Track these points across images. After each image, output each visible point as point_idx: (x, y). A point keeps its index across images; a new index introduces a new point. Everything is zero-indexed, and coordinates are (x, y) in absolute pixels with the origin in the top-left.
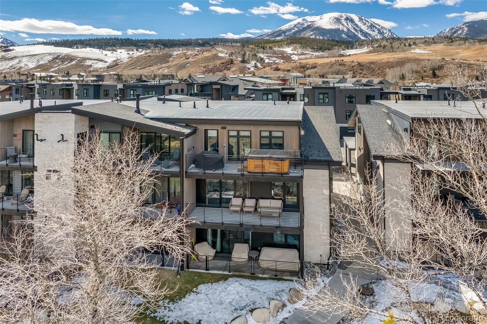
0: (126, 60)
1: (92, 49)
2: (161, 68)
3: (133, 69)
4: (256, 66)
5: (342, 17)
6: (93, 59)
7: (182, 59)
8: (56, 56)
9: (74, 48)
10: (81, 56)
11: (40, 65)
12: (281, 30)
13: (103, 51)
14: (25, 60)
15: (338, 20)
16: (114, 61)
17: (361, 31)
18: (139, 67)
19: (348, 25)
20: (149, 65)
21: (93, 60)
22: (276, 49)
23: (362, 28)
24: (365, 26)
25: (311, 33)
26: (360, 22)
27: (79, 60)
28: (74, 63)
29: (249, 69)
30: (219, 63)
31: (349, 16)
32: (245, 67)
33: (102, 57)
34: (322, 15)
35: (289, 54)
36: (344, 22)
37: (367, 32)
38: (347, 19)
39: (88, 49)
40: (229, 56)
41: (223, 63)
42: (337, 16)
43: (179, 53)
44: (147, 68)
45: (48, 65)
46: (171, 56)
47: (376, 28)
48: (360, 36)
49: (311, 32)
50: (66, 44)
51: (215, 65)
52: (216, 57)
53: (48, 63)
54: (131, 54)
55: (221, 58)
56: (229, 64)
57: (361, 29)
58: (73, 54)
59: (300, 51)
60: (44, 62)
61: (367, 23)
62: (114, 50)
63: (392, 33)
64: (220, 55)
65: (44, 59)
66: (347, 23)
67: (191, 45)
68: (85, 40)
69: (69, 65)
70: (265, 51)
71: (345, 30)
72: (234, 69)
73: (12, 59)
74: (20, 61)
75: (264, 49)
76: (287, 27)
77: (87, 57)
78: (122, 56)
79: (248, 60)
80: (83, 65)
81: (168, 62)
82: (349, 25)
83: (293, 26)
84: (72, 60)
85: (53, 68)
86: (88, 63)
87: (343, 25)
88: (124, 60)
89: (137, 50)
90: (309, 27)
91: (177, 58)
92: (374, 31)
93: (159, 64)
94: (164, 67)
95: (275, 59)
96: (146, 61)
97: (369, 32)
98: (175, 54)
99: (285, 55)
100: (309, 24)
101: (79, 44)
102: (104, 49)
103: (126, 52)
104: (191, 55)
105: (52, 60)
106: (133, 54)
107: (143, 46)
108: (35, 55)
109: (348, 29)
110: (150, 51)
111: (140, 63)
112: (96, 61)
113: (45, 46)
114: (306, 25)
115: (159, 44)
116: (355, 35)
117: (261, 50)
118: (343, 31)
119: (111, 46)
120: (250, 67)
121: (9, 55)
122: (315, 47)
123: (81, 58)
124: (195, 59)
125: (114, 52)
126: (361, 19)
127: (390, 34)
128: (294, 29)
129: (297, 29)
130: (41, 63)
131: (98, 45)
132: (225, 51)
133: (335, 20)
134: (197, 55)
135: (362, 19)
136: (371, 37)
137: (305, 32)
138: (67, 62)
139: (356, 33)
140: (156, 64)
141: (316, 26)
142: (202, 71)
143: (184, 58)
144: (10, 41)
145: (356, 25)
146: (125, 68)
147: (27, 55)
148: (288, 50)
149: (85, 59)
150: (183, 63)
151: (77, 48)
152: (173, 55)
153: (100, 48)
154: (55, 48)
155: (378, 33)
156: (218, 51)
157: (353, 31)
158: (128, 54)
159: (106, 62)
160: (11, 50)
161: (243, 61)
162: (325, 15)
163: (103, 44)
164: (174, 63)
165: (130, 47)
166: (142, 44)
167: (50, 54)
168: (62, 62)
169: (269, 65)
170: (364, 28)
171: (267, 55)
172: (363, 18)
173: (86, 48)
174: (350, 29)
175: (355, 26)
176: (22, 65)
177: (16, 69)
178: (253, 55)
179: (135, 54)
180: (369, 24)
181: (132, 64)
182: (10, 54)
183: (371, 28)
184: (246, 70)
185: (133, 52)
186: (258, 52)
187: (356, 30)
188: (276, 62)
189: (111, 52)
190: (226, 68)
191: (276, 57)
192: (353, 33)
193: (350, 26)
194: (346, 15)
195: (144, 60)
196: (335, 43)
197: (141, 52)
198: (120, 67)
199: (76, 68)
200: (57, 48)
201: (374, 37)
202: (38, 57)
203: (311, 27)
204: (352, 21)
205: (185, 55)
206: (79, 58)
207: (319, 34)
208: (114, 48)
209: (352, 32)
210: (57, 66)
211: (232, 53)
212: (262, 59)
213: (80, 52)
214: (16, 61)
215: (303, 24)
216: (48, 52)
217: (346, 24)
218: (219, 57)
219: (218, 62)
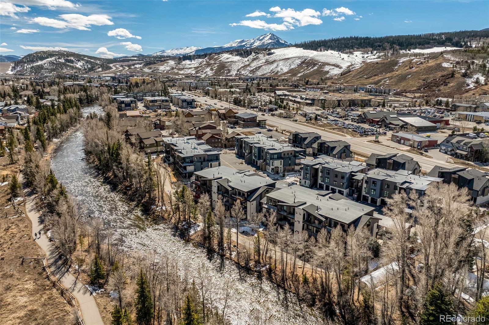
0: (358, 66)
1: (333, 52)
2: (384, 79)
3: (361, 77)
4: (477, 82)
6: (331, 64)
7: (406, 68)
8: (303, 60)
9: (318, 51)
10: (322, 61)
11: (291, 70)
13: (342, 54)
14: (281, 63)
16: (349, 67)
18: (367, 75)
20: (375, 74)
27: (320, 65)
28: (316, 68)
29: (468, 85)
30: (440, 75)
32: (465, 82)
33: (338, 61)
39: (330, 52)
40: (453, 67)
41: (444, 76)
43: (405, 60)
44: (372, 78)
45: (296, 70)
46: (396, 63)
50: (313, 46)
51: (435, 78)
52: (438, 67)
53: (297, 67)
54: (365, 57)
55: (444, 69)
56: (449, 78)
58: (317, 58)
60: (294, 66)
62: (351, 53)
64: (445, 65)
65: (295, 63)
67: (429, 43)
68: (328, 41)
69: (312, 70)
72: (451, 85)
73: (273, 62)
74: (278, 65)
77: (326, 62)
78: (357, 60)
79: (472, 73)
80: (322, 71)
81: (393, 71)
84: (315, 65)
85: (300, 73)
86: (327, 68)
89: (372, 53)
91: (402, 67)
93: (384, 74)
94: (386, 78)
96: (373, 70)
98: (401, 61)
101: (323, 46)
102: (342, 52)
103: (362, 55)
104: (417, 62)
105: (300, 64)
106: (367, 57)
107: (379, 46)
108: (288, 59)
111: (368, 71)
112: (333, 67)
113: (297, 49)
119: (349, 48)
120: (470, 82)
123: (322, 63)
124: (418, 69)
125: (350, 56)
130: (292, 67)
131: (338, 47)
132: (452, 59)
134: (422, 63)
138: (311, 67)
140: (381, 73)
142: (420, 85)
143: (408, 67)
146: (354, 76)
147: (283, 58)
149: (325, 64)
150: (405, 74)
151: (321, 51)
152: (399, 63)
153: (339, 51)
154: (304, 50)
158: (363, 57)
159: (341, 68)
160: (272, 54)
161: (465, 75)
163: (343, 46)
164: (397, 73)
165: (366, 49)
166: (379, 43)
167: (299, 58)
168: (307, 66)
173: (328, 51)
176: (279, 69)
177: (275, 72)
179: (369, 58)
181: (360, 72)
182: (271, 58)
184: (464, 87)
185: (367, 55)
189: (348, 55)
190: (445, 82)
195: (371, 68)
197: (374, 55)
198: (350, 75)
199: (317, 74)
200: (306, 51)
202: (290, 61)
205: (411, 63)
206: (320, 62)
208: (351, 50)
210: (303, 71)
211: (458, 63)
213: (322, 55)
214: (275, 65)
216: (298, 55)
218: (442, 67)
219: (439, 74)
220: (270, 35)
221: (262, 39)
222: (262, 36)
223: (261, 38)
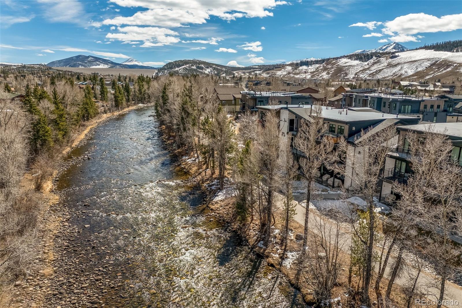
8: (434, 62)
9: (453, 52)
10: (459, 61)
11: (417, 72)
14: (406, 66)
27: (456, 66)
28: (449, 69)
45: (424, 73)
50: (447, 47)
53: (425, 70)
58: (451, 59)
60: (422, 69)
65: (423, 65)
69: (445, 71)
73: (396, 65)
74: (402, 68)
80: (458, 72)
84: (448, 66)
85: (428, 75)
105: (430, 67)
108: (415, 61)
113: (426, 51)
121: (394, 62)
123: (458, 64)
130: (419, 69)
138: (443, 69)
144: (401, 45)
147: (409, 61)
149: (461, 65)
151: (457, 51)
154: (435, 52)
160: (396, 57)
167: (428, 60)
168: (438, 68)
176: (403, 72)
177: (398, 76)
182: (395, 61)
199: (450, 75)
200: (437, 52)
202: (417, 64)
206: (455, 63)
210: (432, 74)
213: (459, 56)
214: (399, 68)
216: (428, 57)
220: (395, 45)
221: (385, 49)
223: (384, 47)
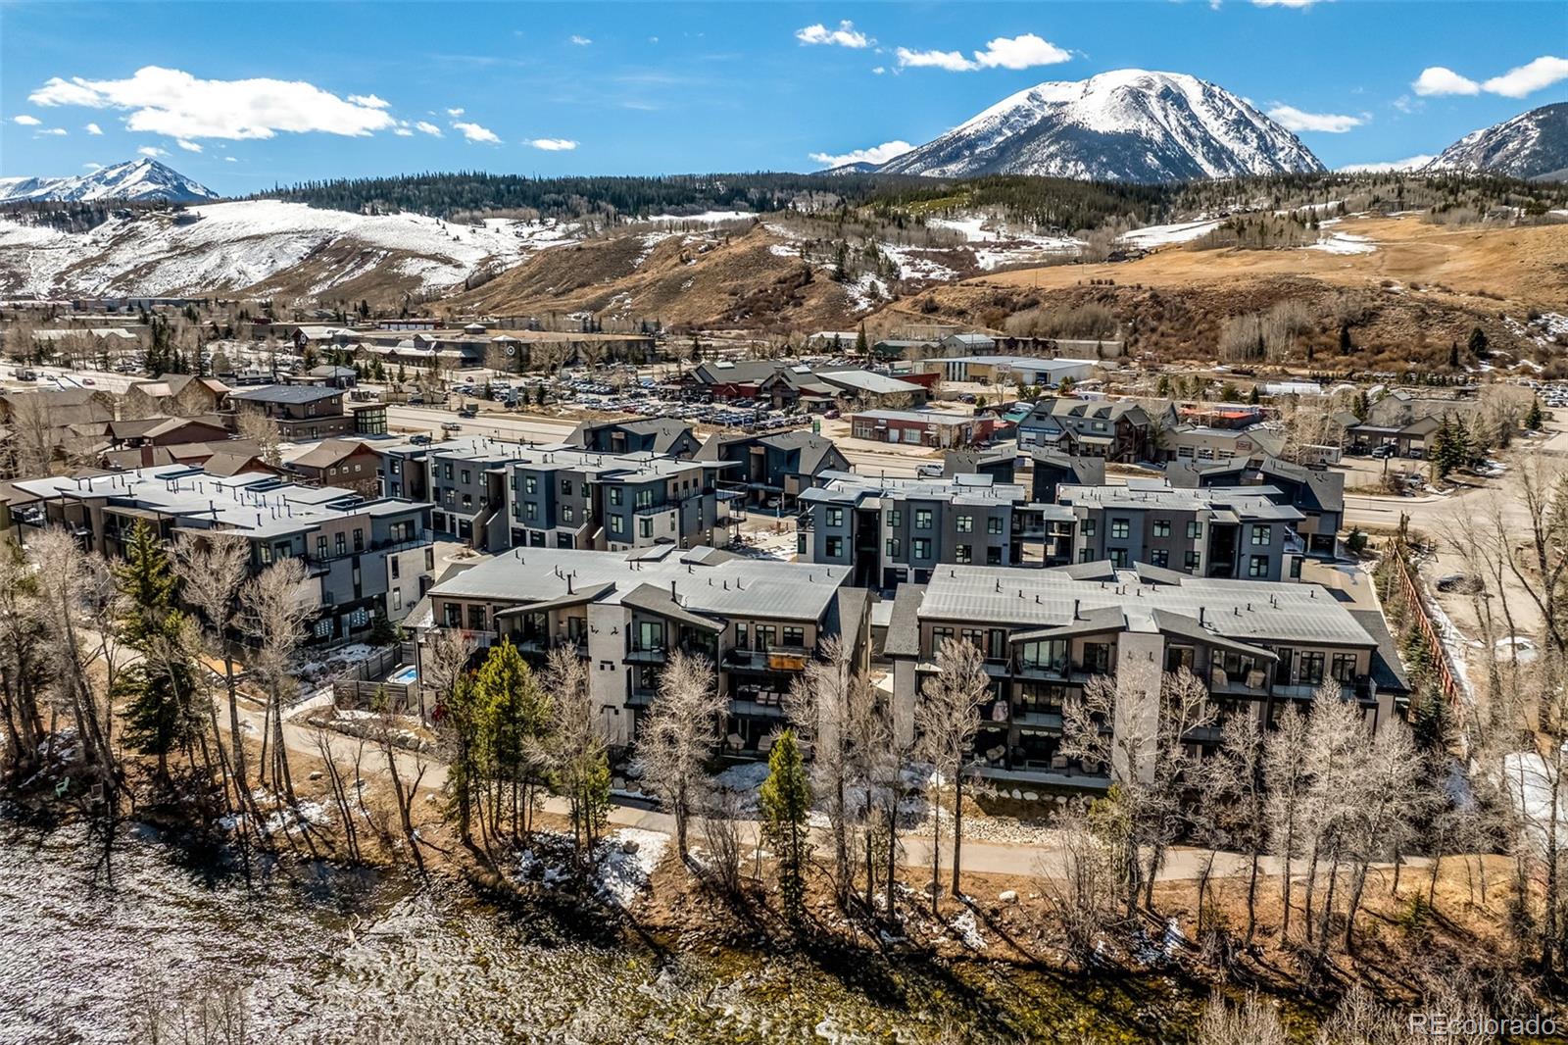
0: (514, 261)
1: (416, 217)
2: (615, 293)
3: (536, 293)
4: (873, 294)
5: (1149, 86)
6: (422, 253)
7: (671, 262)
8: (319, 241)
9: (364, 214)
10: (389, 244)
11: (277, 274)
12: (961, 138)
13: (448, 225)
14: (236, 252)
15: (1137, 99)
16: (483, 262)
17: (1207, 140)
18: (554, 285)
19: (1166, 116)
20: (579, 280)
21: (422, 256)
22: (934, 223)
23: (1208, 128)
24: (1221, 121)
25: (1052, 149)
26: (1205, 107)
27: (385, 256)
28: (370, 266)
29: (854, 303)
30: (772, 279)
31: (1175, 84)
32: (844, 296)
33: (449, 249)
34: (1090, 78)
35: (973, 244)
36: (1154, 105)
37: (1222, 147)
38: (1166, 94)
39: (405, 217)
40: (802, 257)
41: (784, 282)
42: (1135, 84)
43: (660, 238)
44: (574, 293)
45: (300, 275)
46: (637, 249)
47: (1254, 129)
48: (1200, 159)
49: (1051, 143)
50: (342, 198)
51: (762, 288)
52: (763, 258)
53: (299, 267)
55: (780, 262)
56: (800, 285)
57: (1206, 132)
58: (367, 236)
59: (1004, 230)
60: (290, 263)
61: (1228, 110)
62: (477, 222)
63: (1300, 148)
64: (778, 250)
65: (288, 250)
66: (1164, 109)
68: (392, 183)
69: (358, 273)
70: (904, 233)
71: (1158, 137)
72: (813, 302)
73: (201, 249)
74: (224, 258)
75: (900, 226)
76: (980, 126)
77: (405, 247)
78: (502, 242)
79: (853, 270)
80: (398, 275)
81: (632, 271)
82: (1172, 118)
83: (997, 121)
84: (365, 257)
85: (316, 283)
86: (411, 268)
87: (1152, 118)
88: (510, 258)
89: (542, 223)
90: (1047, 124)
91: (657, 258)
92: (1244, 140)
93: (607, 280)
94: (621, 291)
95: (930, 265)
96: (571, 268)
97: (1230, 145)
98: (651, 243)
99: (960, 249)
100: (1049, 112)
101: (377, 197)
102: (449, 219)
103: (513, 230)
104: (695, 246)
105: (311, 256)
106: (531, 235)
107: (557, 204)
108: (261, 237)
109: (1167, 135)
110: (577, 225)
111: (556, 273)
112: (433, 264)
113: (285, 205)
114: (1039, 117)
115: (601, 197)
116: (1186, 158)
117: (892, 230)
118: (1150, 141)
119: (466, 207)
120: (857, 295)
121: (192, 238)
122: (1052, 217)
123: (389, 250)
124: (705, 263)
125: (478, 230)
126: (1209, 95)
127: (1295, 150)
128: (1000, 133)
129: (1010, 134)
130: (282, 264)
131: (431, 203)
132: (791, 235)
133: (1129, 99)
134: (710, 247)
135: (1212, 95)
136: (1233, 162)
137: (1034, 145)
138: (352, 265)
139: (1189, 149)
140: (598, 277)
141: (1069, 121)
142: (726, 307)
143: (676, 260)
145: (1192, 117)
146: (514, 289)
147: (240, 235)
148: (970, 227)
149: (401, 254)
150: (675, 277)
151: (374, 212)
152: (645, 248)
153: (438, 215)
154: (312, 210)
155: (1259, 148)
156: (769, 234)
157: (1180, 139)
158: (518, 235)
159: (459, 266)
160: (191, 220)
161: (840, 277)
162: (1099, 77)
163: (446, 199)
164: (649, 276)
165: (522, 211)
166: (554, 196)
167: (302, 234)
168: (338, 262)
169: (911, 288)
170: (1216, 129)
171: (907, 249)
172: (1216, 90)
173: (398, 213)
174: (1173, 133)
175: (1189, 123)
176: (231, 272)
177: (219, 283)
178: (867, 253)
180: (1233, 116)
181: (532, 276)
182: (194, 235)
183: (1238, 131)
184: (846, 307)
186: (883, 239)
187: (1190, 138)
188: (932, 276)
189: (470, 228)
190: (792, 297)
191: (935, 258)
192: (1180, 147)
193: (1174, 123)
194: (1163, 78)
195: (564, 265)
196: (1111, 200)
197: (553, 230)
198: (500, 285)
199: (380, 284)
200: (320, 211)
201: (1244, 162)
202: (269, 246)
203: (1055, 125)
204: (1180, 102)
205: (680, 247)
206: (382, 248)
207: (1075, 152)
208: (477, 213)
209: (1177, 143)
210: (326, 278)
211: (809, 245)
212: (892, 268)
213: (384, 228)
214: (212, 259)
215: (1029, 115)
216: (296, 226)
217: (1159, 115)
218: (773, 256)
219: (771, 277)
220: (148, 167)
221: (115, 180)
222: (113, 168)
223: (112, 174)
